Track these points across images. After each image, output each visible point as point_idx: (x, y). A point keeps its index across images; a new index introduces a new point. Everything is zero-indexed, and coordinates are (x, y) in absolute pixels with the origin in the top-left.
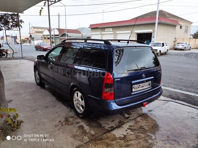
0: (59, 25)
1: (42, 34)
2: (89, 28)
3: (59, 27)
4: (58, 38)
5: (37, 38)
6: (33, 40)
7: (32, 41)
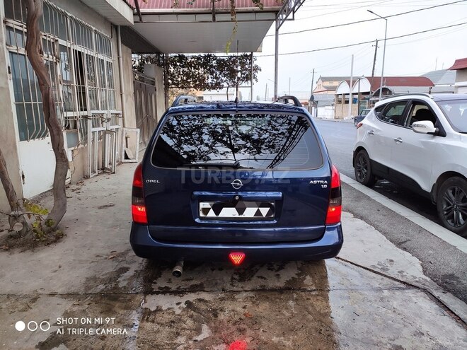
0: (374, 69)
1: (333, 93)
2: (451, 69)
3: (373, 74)
4: (368, 99)
5: (325, 101)
6: (316, 107)
7: (313, 108)
